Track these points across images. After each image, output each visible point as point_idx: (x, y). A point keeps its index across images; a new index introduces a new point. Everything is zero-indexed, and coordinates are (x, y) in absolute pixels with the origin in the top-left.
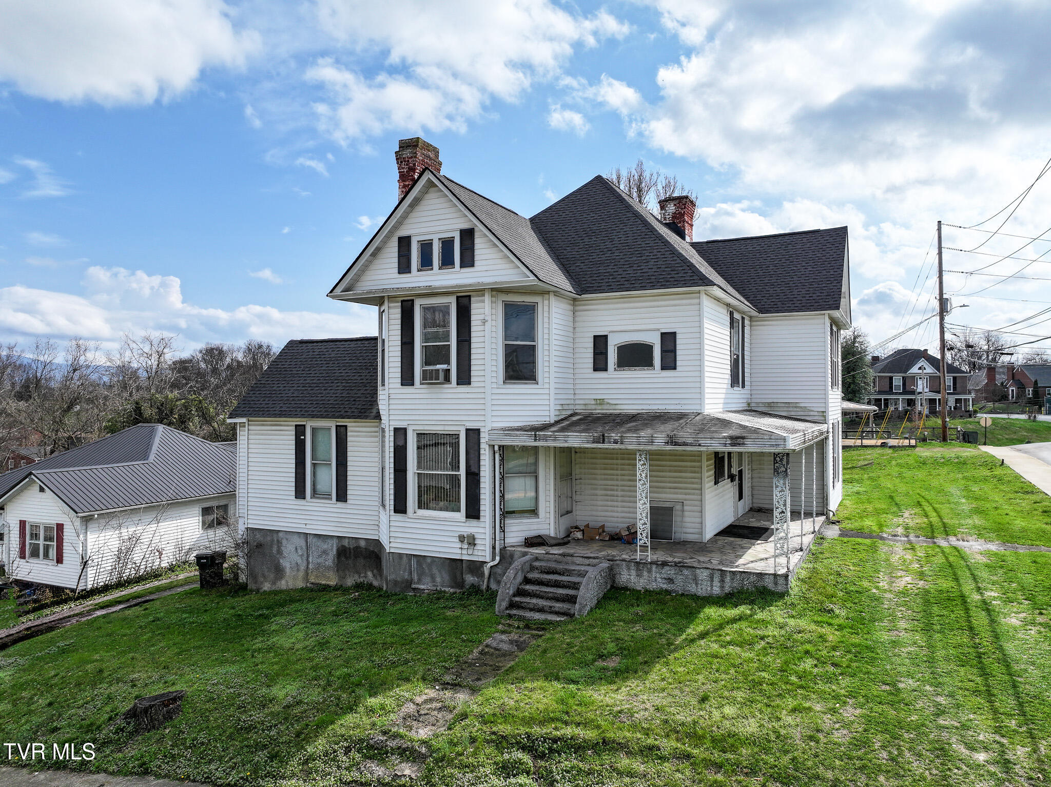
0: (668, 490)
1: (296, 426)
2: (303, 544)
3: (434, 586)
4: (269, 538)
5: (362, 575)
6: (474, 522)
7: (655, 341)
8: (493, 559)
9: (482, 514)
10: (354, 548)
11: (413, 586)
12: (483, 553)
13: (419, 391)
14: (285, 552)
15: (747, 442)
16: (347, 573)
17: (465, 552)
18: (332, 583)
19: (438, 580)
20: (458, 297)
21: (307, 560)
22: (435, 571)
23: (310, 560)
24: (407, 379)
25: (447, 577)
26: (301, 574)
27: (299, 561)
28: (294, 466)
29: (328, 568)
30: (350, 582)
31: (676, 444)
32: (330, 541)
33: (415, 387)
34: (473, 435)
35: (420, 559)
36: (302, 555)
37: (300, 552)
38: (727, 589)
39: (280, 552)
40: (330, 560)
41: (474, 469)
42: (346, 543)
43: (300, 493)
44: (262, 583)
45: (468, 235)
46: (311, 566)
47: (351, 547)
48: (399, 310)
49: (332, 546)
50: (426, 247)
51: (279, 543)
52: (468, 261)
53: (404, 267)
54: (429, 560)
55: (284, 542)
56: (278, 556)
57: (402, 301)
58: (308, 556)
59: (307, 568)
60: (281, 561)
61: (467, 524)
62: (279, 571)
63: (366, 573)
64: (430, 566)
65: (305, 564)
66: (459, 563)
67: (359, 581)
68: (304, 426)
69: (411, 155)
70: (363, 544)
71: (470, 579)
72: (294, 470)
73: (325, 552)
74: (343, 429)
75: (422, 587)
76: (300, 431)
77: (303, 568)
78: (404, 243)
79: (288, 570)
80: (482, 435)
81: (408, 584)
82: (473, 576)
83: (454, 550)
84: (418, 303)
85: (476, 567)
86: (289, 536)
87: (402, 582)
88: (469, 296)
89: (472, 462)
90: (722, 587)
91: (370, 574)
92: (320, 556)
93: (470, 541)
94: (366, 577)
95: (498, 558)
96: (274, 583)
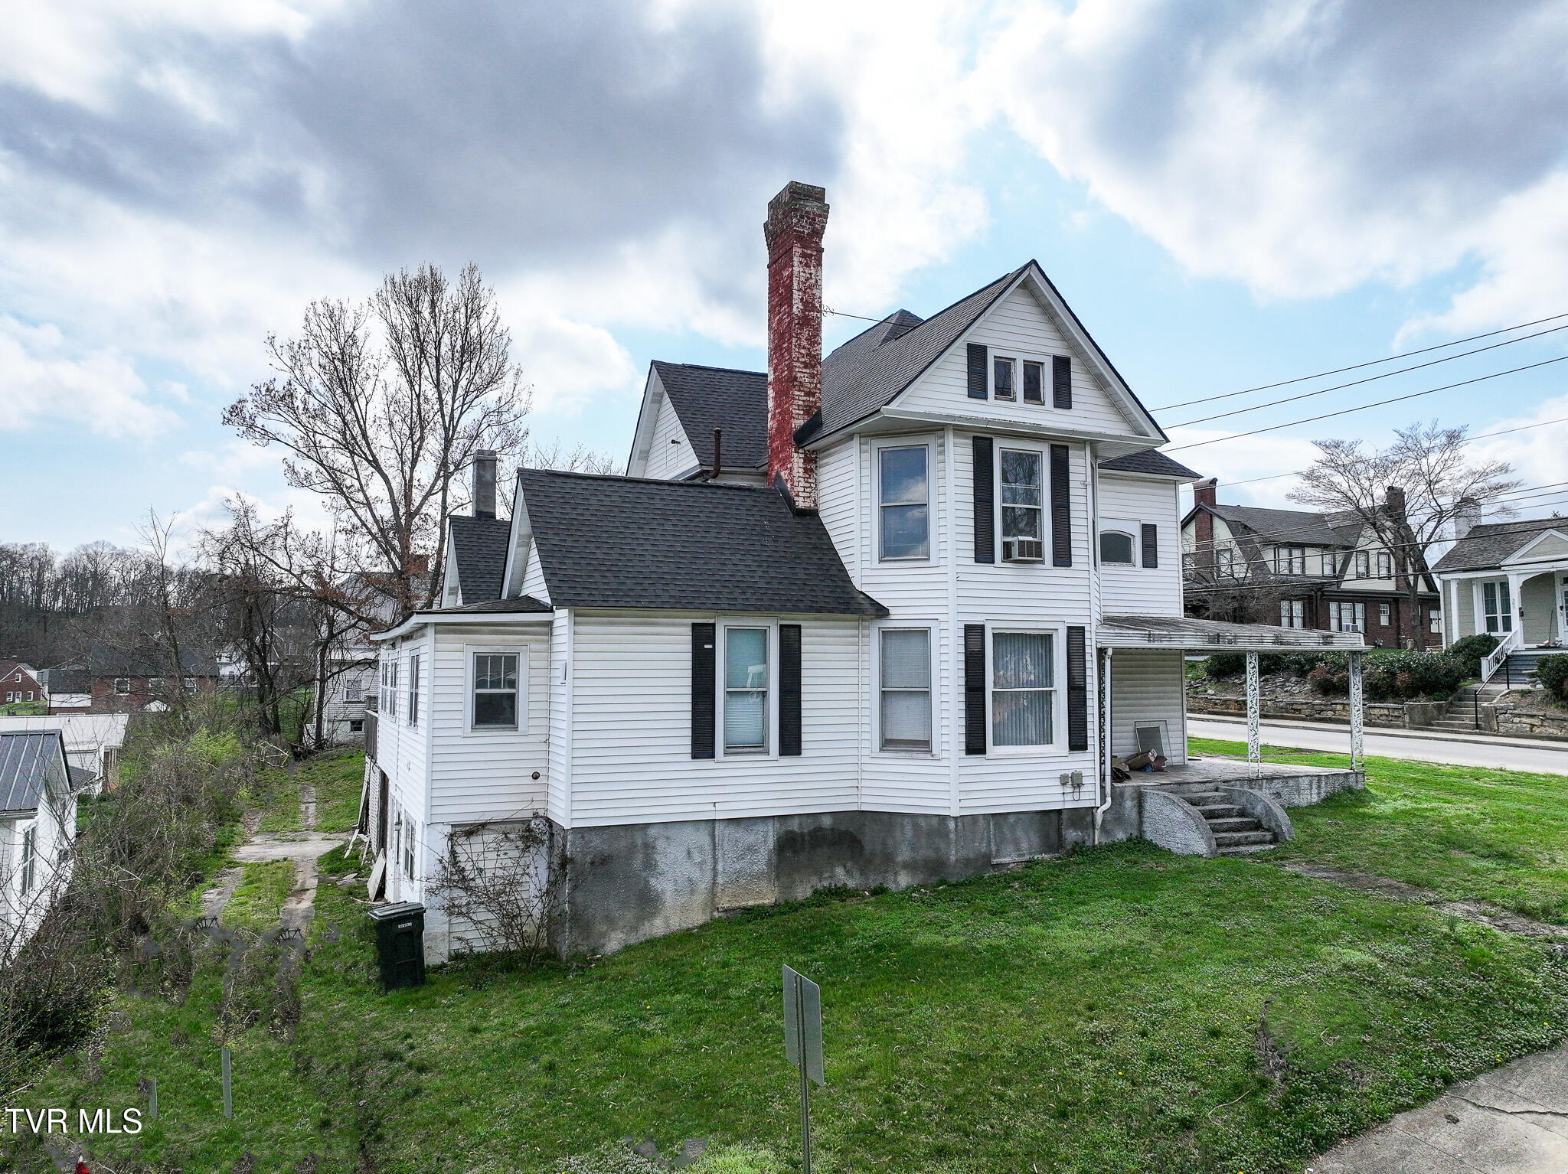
0: (1152, 708)
1: (694, 625)
2: (704, 839)
3: (1018, 856)
4: (623, 843)
5: (826, 875)
6: (1078, 755)
7: (1136, 531)
8: (1103, 801)
9: (1090, 741)
10: (810, 832)
11: (995, 861)
12: (1089, 796)
13: (1000, 571)
14: (662, 861)
15: (1334, 640)
16: (796, 877)
17: (1069, 797)
18: (768, 900)
19: (1024, 845)
20: (1052, 446)
21: (715, 869)
22: (1020, 834)
23: (720, 868)
24: (983, 553)
25: (1035, 839)
26: (700, 897)
27: (696, 874)
28: (689, 699)
29: (757, 877)
30: (803, 892)
31: (1282, 643)
32: (761, 828)
33: (995, 565)
34: (1076, 635)
35: (998, 818)
36: (703, 862)
37: (697, 858)
38: (1323, 795)
39: (650, 865)
40: (761, 861)
41: (1078, 682)
42: (794, 826)
43: (703, 745)
44: (603, 935)
45: (1062, 366)
46: (720, 880)
47: (806, 831)
48: (970, 451)
49: (765, 837)
50: (1004, 367)
51: (649, 848)
52: (1063, 399)
53: (977, 389)
54: (1012, 819)
55: (661, 844)
56: (644, 874)
57: (975, 438)
58: (715, 862)
59: (714, 883)
60: (653, 882)
61: (1070, 759)
62: (648, 902)
63: (832, 871)
64: (1013, 829)
65: (708, 875)
66: (1054, 816)
67: (819, 887)
68: (714, 625)
69: (820, 212)
70: (827, 822)
71: (1072, 835)
72: (689, 707)
73: (751, 849)
74: (793, 633)
75: (1007, 860)
76: (703, 636)
77: (703, 886)
78: (977, 354)
79: (669, 898)
80: (1087, 635)
81: (986, 860)
82: (1075, 829)
83: (1054, 798)
84: (999, 446)
85: (1082, 817)
86: (672, 832)
87: (976, 860)
88: (1067, 448)
89: (1076, 673)
90: (1319, 794)
91: (840, 871)
92: (740, 858)
93: (1074, 781)
94: (831, 877)
95: (1109, 799)
96: (634, 929)
